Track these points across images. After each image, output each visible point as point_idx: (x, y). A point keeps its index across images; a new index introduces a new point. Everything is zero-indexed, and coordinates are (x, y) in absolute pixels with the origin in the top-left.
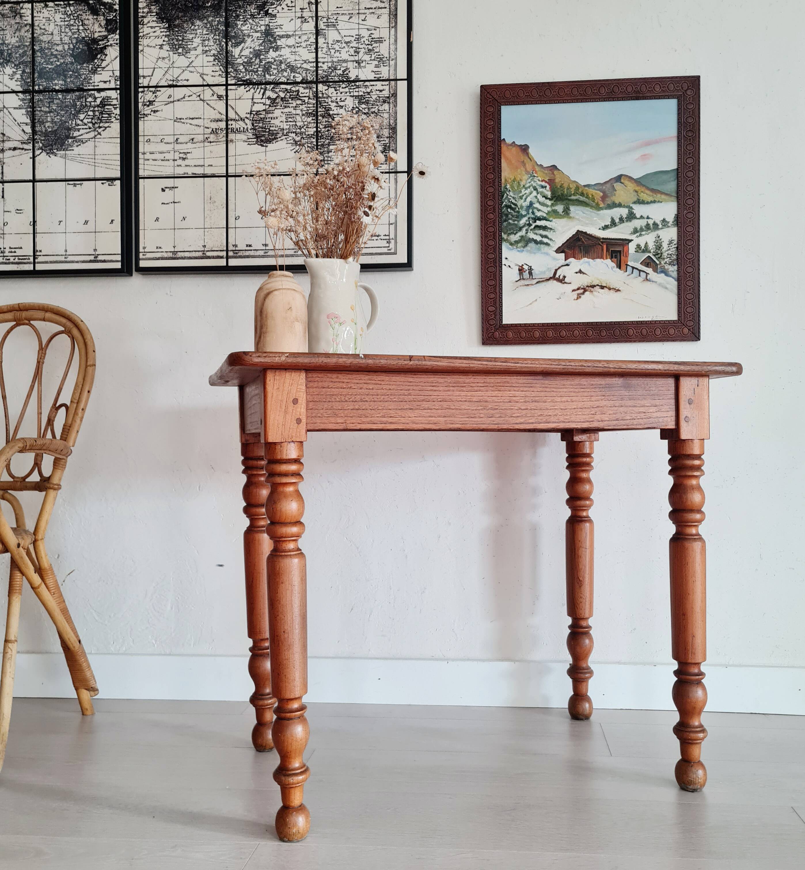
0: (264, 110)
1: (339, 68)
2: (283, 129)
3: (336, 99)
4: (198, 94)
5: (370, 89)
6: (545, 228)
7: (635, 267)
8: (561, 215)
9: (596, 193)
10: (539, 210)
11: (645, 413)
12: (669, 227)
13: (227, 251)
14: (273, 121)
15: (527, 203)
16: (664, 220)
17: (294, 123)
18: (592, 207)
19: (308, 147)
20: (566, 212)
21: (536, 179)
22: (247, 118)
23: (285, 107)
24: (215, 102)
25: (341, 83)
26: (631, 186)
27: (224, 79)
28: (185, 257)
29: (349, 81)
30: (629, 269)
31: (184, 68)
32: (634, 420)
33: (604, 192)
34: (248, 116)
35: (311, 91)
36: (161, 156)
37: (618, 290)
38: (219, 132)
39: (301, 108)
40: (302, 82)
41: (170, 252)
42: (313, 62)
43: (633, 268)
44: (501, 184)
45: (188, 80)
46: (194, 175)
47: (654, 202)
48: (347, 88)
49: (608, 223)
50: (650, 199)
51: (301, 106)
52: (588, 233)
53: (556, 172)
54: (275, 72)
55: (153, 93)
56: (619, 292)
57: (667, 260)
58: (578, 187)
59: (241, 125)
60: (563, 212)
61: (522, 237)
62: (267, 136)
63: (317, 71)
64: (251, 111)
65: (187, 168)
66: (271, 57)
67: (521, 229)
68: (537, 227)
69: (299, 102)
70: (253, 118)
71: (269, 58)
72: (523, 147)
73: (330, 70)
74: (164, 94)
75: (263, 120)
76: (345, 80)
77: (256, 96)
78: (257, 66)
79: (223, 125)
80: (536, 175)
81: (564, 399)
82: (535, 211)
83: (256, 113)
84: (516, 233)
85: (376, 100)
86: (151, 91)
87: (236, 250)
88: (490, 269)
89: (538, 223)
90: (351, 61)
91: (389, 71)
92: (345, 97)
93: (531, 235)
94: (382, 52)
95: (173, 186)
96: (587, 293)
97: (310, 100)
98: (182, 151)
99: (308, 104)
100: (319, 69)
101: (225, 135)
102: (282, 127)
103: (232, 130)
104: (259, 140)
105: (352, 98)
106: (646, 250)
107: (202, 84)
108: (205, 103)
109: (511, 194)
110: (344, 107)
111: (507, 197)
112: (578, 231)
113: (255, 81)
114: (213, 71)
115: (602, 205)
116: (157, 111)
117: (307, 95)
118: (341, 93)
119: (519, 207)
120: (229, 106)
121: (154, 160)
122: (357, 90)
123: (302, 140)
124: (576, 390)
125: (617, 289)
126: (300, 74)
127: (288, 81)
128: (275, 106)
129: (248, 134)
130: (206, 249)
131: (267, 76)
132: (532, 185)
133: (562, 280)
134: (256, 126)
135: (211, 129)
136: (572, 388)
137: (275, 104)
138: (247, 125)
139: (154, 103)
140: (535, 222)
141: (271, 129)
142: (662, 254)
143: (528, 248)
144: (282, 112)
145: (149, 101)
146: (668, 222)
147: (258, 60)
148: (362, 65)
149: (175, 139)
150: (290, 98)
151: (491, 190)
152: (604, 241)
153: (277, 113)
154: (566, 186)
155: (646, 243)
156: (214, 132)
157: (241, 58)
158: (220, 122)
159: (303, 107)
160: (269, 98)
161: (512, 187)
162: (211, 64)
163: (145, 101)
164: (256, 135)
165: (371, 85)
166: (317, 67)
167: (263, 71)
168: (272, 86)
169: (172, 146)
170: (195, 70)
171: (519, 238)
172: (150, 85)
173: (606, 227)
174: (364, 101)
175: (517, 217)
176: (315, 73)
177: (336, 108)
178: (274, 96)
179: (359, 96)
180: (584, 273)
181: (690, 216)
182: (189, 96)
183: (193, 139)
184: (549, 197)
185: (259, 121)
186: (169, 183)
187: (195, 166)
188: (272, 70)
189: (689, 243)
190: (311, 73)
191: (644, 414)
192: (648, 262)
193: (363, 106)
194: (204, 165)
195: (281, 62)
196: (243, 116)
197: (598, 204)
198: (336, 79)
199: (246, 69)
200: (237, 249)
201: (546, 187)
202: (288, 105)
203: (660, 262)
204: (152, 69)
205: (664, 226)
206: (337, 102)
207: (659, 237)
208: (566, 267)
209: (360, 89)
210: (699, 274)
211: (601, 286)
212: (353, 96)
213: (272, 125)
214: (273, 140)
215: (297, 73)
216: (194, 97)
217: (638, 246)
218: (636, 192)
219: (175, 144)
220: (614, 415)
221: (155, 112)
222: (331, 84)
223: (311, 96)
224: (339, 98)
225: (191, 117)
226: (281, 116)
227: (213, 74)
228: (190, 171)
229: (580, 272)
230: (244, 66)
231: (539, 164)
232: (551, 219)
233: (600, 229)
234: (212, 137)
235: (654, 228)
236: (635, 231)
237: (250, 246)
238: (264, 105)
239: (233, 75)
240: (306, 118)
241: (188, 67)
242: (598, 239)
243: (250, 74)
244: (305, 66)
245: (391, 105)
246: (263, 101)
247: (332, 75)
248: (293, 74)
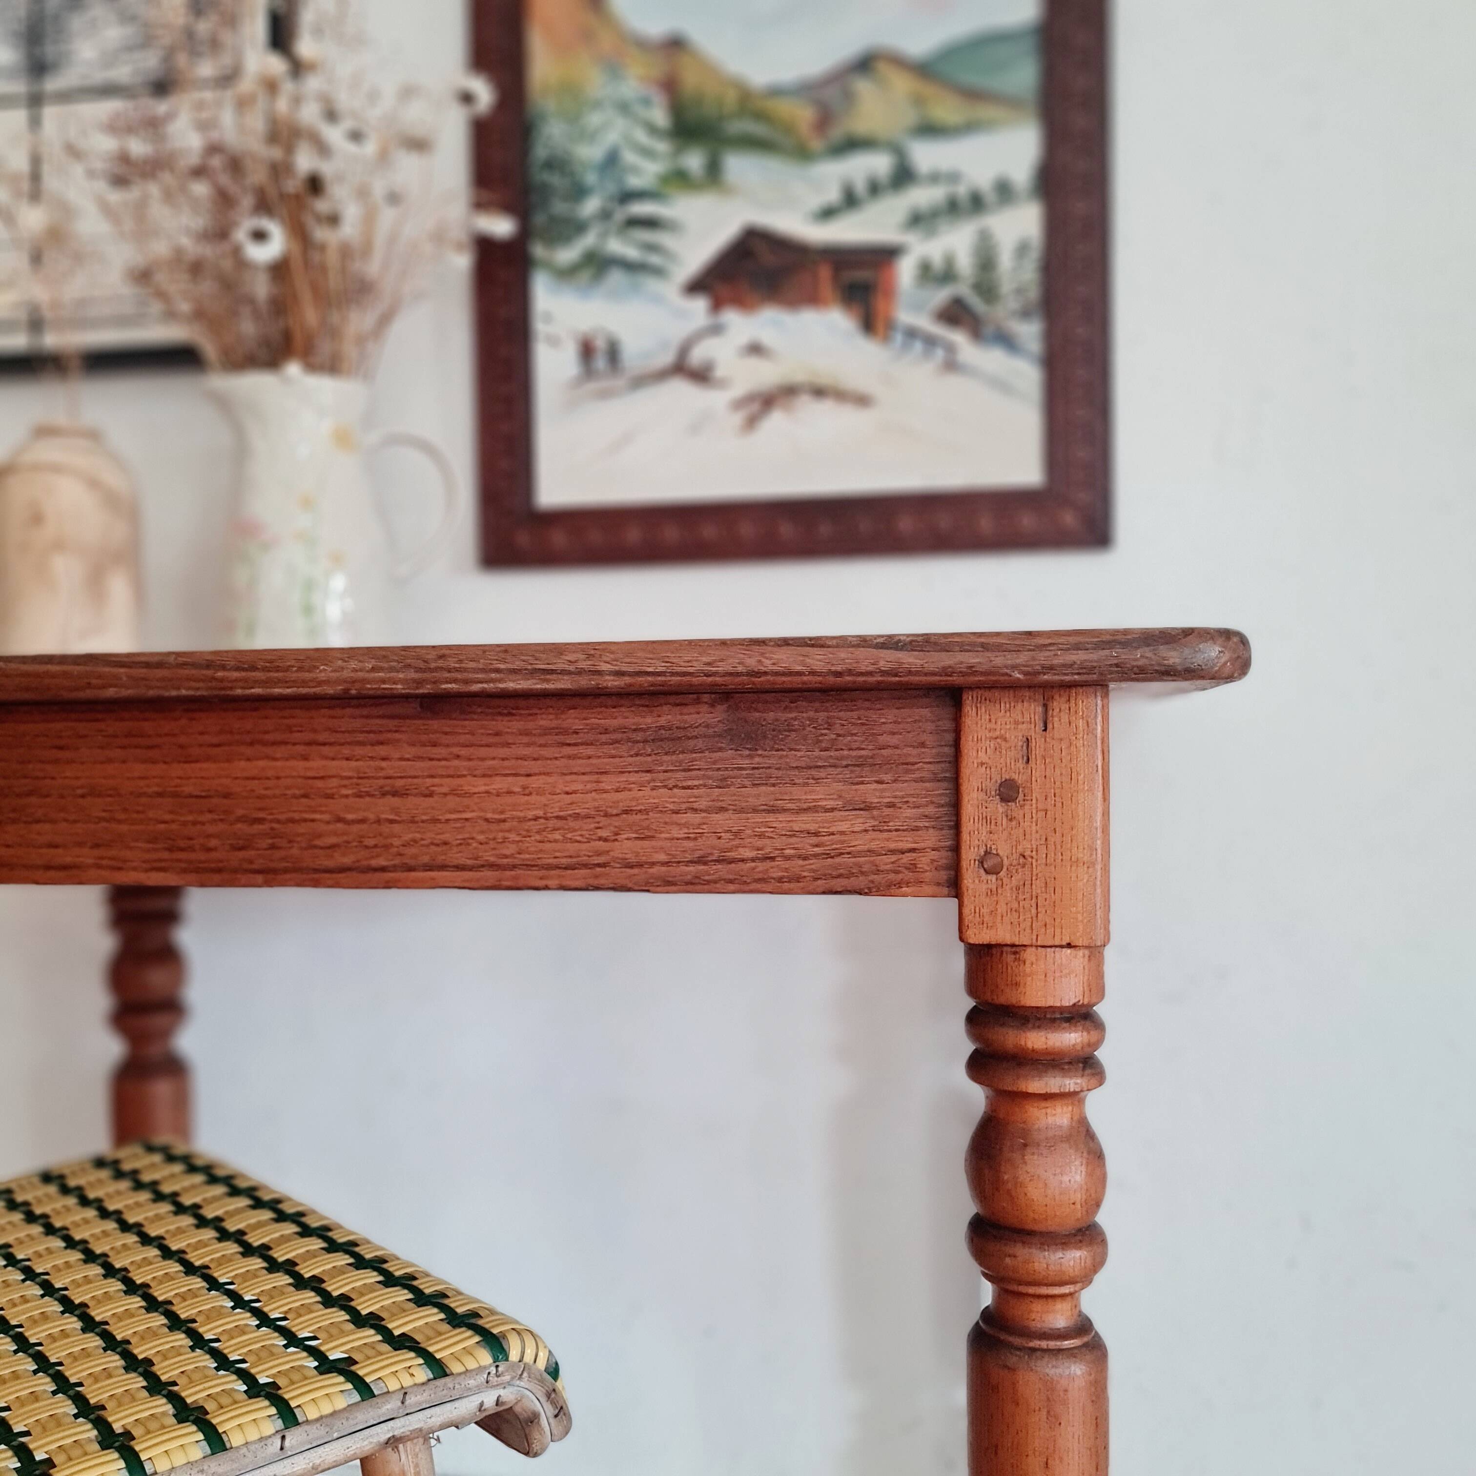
11: (816, 834)
32: (769, 864)
81: (499, 784)
124: (545, 752)
136: (528, 745)
191: (814, 840)
220: (690, 844)
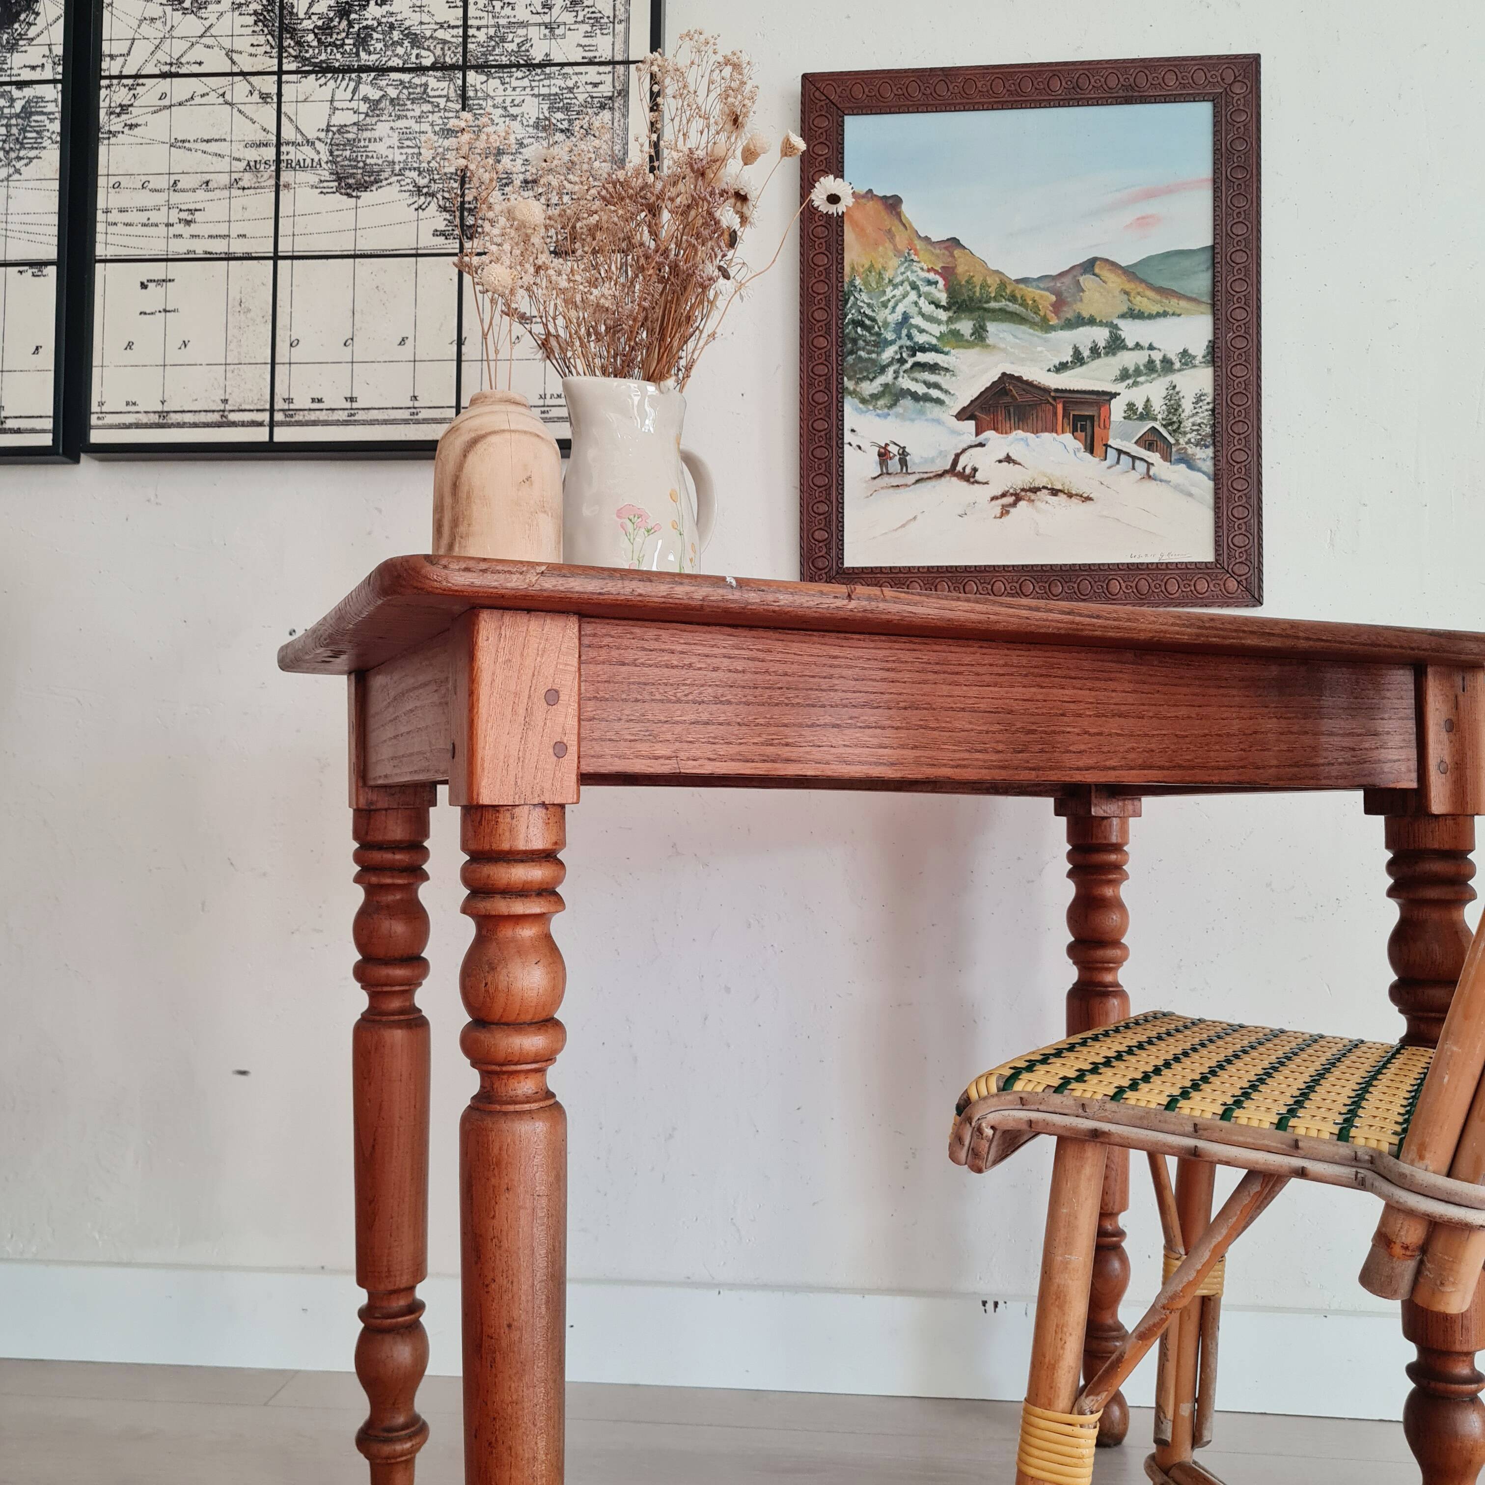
0: (354, 124)
1: (510, 39)
2: (394, 163)
3: (504, 101)
4: (221, 91)
5: (573, 81)
6: (934, 368)
7: (1124, 449)
8: (967, 341)
9: (1041, 297)
10: (922, 331)
12: (1195, 366)
13: (272, 411)
14: (372, 147)
15: (898, 316)
16: (1185, 353)
17: (416, 150)
18: (1033, 324)
19: (444, 198)
20: (980, 333)
21: (916, 267)
22: (320, 140)
23: (399, 117)
24: (254, 107)
25: (514, 70)
26: (1115, 282)
27: (275, 61)
28: (184, 423)
29: (530, 66)
30: (1112, 454)
31: (194, 40)
33: (1058, 294)
34: (322, 135)
35: (452, 86)
36: (142, 217)
37: (1089, 499)
38: (262, 168)
39: (430, 119)
40: (433, 67)
41: (155, 412)
42: (457, 27)
43: (1120, 452)
44: (842, 277)
45: (200, 63)
46: (208, 256)
47: (1165, 314)
48: (526, 79)
49: (1068, 358)
50: (1155, 309)
51: (430, 115)
52: (1025, 378)
53: (957, 252)
54: (379, 46)
55: (130, 89)
56: (1088, 502)
57: (1192, 436)
58: (1003, 285)
59: (308, 152)
60: (972, 335)
61: (886, 386)
62: (359, 176)
63: (465, 44)
64: (328, 126)
65: (196, 241)
66: (371, 17)
67: (883, 369)
68: (917, 365)
69: (427, 107)
70: (332, 139)
71: (366, 19)
72: (891, 201)
73: (493, 43)
74: (151, 91)
75: (351, 143)
76: (522, 62)
77: (340, 94)
78: (344, 35)
79: (270, 153)
80: (916, 258)
82: (914, 332)
83: (339, 130)
84: (874, 378)
85: (586, 104)
86: (125, 86)
87: (289, 410)
88: (818, 453)
89: (921, 357)
90: (535, 24)
91: (613, 44)
92: (523, 98)
93: (905, 383)
94: (599, 6)
95: (164, 278)
96: (1022, 504)
97: (449, 104)
98: (184, 207)
99: (445, 110)
100: (469, 40)
101: (274, 174)
102: (390, 159)
103: (289, 163)
104: (343, 184)
105: (536, 100)
106: (1147, 414)
107: (229, 71)
108: (235, 110)
109: (864, 297)
110: (519, 118)
111: (855, 304)
112: (1004, 374)
113: (337, 65)
114: (252, 45)
115: (1054, 321)
116: (137, 125)
117: (445, 93)
118: (514, 89)
119: (880, 324)
120: (283, 116)
121: (126, 225)
122: (546, 82)
123: (432, 184)
125: (1085, 495)
126: (430, 50)
127: (406, 66)
128: (378, 116)
129: (320, 172)
130: (228, 407)
131: (363, 55)
132: (908, 279)
133: (969, 477)
134: (338, 156)
135: (246, 162)
137: (378, 112)
138: (319, 153)
139: (130, 109)
140: (914, 355)
141: (368, 161)
142: (1180, 422)
143: (899, 409)
144: (392, 128)
145: (120, 105)
146: (1194, 357)
147: (344, 23)
148: (557, 32)
149: (172, 182)
150: (408, 99)
151: (822, 288)
152: (1058, 395)
153: (382, 129)
154: (978, 280)
155: (1148, 400)
156: (252, 167)
157: (310, 18)
158: (264, 148)
159: (436, 118)
160: (365, 99)
161: (866, 283)
162: (249, 31)
163: (113, 105)
164: (337, 173)
165: (576, 74)
166: (465, 36)
167: (354, 45)
168: (373, 74)
169: (164, 196)
170: (216, 43)
171: (881, 389)
172: (124, 74)
173: (1062, 367)
174: (561, 104)
175: (877, 344)
176: (460, 49)
177: (503, 119)
178: (375, 94)
179: (550, 95)
180: (1015, 462)
181: (1240, 343)
182: (203, 96)
183: (207, 183)
184: (944, 303)
185: (344, 145)
186: (157, 270)
187: (210, 237)
188: (373, 42)
189: (1237, 400)
190: (453, 48)
192: (1150, 441)
193: (559, 115)
194: (229, 236)
195: (392, 27)
196: (312, 135)
197: (1045, 319)
198: (505, 60)
199: (319, 40)
200: (292, 406)
201: (936, 283)
202: (404, 113)
203: (1177, 441)
204: (129, 42)
205: (1186, 364)
206: (505, 108)
207: (1174, 387)
208: (979, 449)
209: (553, 81)
210: (1260, 465)
211: (1052, 489)
212: (539, 95)
213: (370, 154)
214: (372, 183)
215: (424, 48)
216: (213, 98)
217: (1131, 406)
218: (1127, 293)
219: (171, 193)
221: (131, 127)
222: (493, 70)
223: (452, 95)
224: (509, 100)
225: (206, 138)
226: (389, 136)
227: (253, 50)
228: (200, 247)
229: (1008, 459)
230: (316, 35)
231: (922, 235)
232: (946, 349)
233: (1049, 370)
234: (247, 179)
235: (1163, 368)
236: (1124, 375)
237: (320, 401)
238: (355, 112)
239: (294, 53)
240: (441, 140)
241: (201, 36)
242: (1046, 390)
243: (329, 51)
244: (440, 34)
245: (617, 114)
246: (354, 104)
247: (496, 52)
248: (415, 52)
